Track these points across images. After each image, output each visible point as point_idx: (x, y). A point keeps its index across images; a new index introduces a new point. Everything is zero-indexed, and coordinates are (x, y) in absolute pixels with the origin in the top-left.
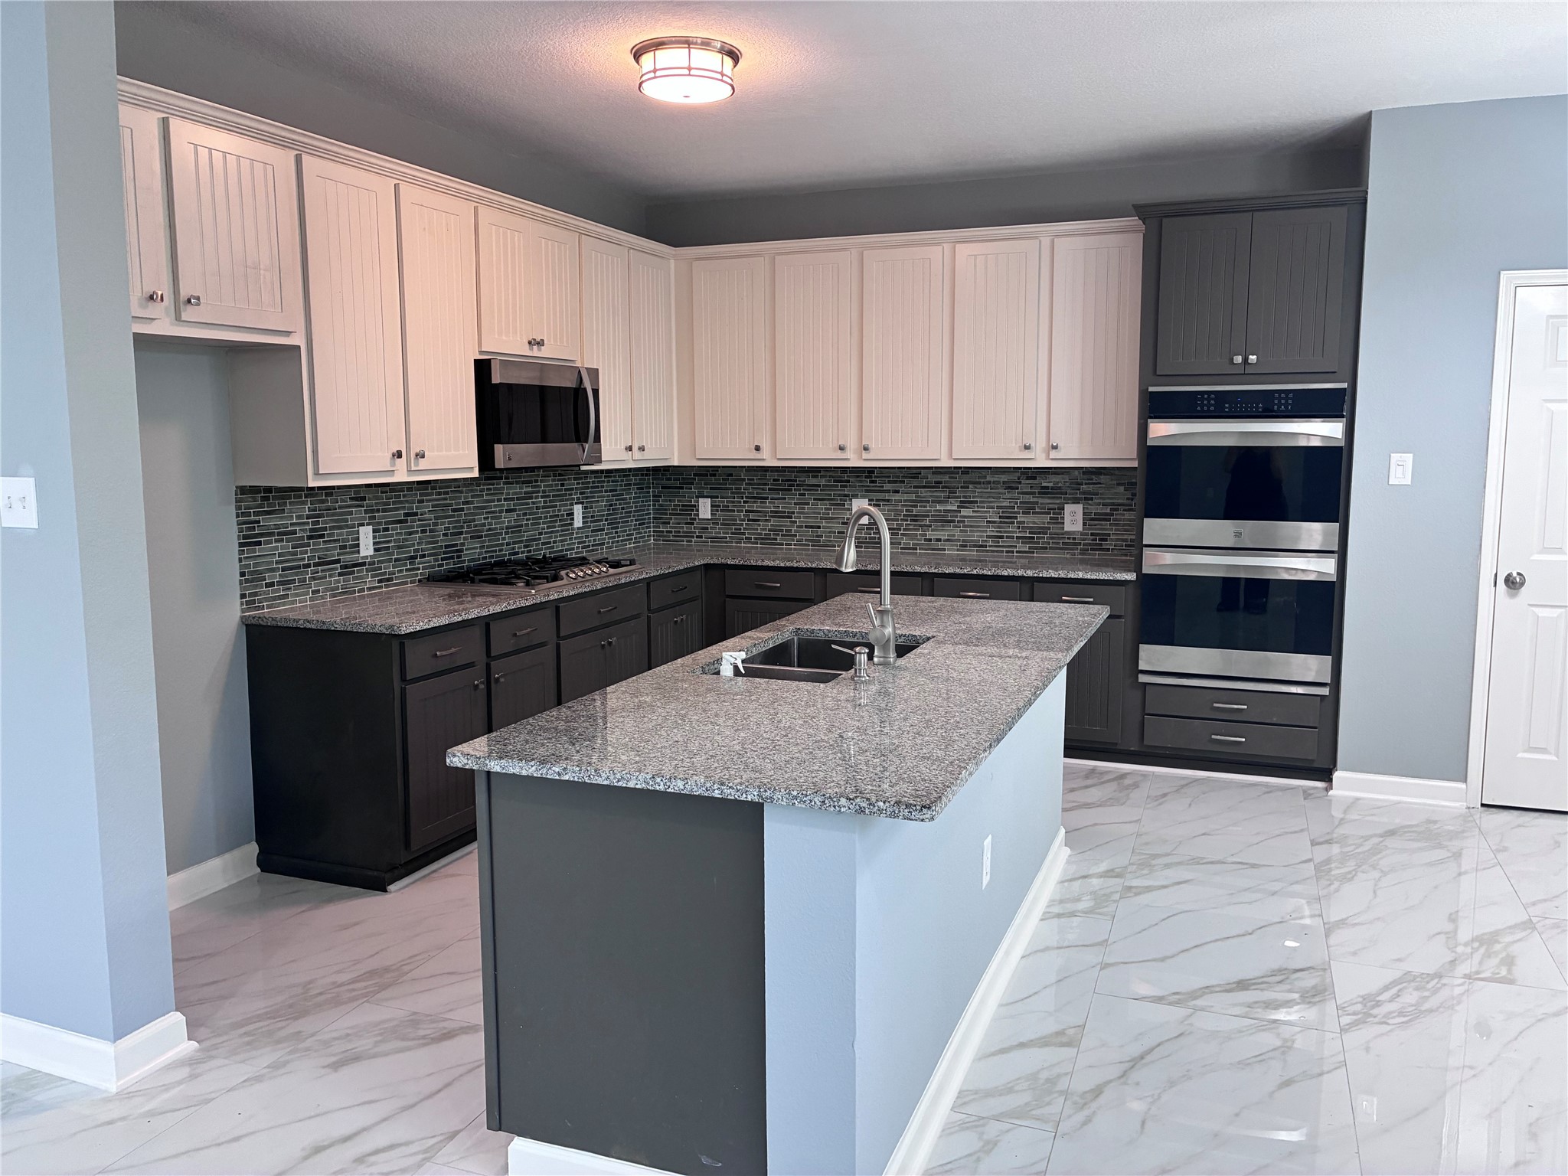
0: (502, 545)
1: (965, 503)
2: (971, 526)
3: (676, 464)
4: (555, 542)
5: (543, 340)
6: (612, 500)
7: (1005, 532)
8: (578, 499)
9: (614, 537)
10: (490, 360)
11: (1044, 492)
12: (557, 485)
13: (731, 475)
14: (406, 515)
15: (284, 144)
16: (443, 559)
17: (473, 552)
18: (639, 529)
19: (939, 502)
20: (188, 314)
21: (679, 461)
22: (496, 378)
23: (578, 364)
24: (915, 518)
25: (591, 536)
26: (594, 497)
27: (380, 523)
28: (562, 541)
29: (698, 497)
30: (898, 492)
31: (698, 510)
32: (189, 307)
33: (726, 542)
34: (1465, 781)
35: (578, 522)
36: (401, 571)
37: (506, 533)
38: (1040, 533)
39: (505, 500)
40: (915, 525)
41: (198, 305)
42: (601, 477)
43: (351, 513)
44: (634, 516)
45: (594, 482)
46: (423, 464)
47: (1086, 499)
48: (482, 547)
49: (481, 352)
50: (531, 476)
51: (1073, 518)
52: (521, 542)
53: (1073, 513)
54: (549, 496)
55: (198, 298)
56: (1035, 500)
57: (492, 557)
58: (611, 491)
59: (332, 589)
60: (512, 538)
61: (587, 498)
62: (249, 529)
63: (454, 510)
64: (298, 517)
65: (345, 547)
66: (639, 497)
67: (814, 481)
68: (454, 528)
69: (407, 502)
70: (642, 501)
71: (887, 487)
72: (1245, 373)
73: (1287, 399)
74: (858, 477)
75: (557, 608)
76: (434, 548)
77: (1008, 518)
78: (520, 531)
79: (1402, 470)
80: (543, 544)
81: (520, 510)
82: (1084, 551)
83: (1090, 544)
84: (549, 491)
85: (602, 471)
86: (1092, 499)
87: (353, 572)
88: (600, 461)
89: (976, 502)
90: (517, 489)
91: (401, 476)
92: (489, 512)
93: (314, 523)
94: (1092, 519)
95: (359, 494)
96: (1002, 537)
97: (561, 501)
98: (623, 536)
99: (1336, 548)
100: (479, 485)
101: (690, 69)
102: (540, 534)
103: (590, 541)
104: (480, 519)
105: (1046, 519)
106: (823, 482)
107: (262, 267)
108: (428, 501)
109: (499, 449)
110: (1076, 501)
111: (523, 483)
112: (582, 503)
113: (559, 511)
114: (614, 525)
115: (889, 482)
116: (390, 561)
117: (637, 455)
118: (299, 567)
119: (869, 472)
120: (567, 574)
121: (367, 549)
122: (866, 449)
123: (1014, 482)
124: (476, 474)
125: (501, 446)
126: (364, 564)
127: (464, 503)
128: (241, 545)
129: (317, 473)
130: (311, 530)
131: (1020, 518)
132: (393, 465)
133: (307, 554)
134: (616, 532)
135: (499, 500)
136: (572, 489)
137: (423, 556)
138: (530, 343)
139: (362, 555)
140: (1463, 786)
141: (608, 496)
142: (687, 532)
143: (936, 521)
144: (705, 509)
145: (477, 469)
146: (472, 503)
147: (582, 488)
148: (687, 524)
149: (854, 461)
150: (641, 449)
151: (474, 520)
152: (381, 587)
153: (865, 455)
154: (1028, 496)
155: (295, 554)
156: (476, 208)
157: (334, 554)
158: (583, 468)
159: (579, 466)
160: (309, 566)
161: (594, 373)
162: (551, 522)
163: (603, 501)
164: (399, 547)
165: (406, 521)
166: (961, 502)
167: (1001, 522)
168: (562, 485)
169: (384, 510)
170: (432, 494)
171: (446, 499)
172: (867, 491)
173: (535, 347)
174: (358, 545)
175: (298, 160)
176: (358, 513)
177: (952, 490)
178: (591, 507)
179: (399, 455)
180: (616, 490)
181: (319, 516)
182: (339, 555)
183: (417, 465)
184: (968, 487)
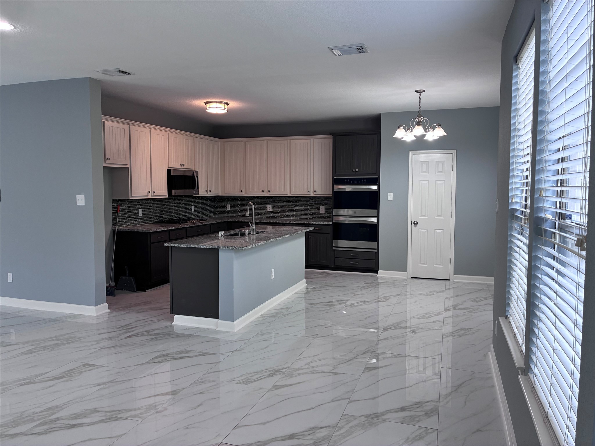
0: (173, 215)
1: (296, 206)
2: (298, 212)
3: (220, 195)
4: (187, 215)
5: (184, 164)
6: (203, 205)
7: (306, 213)
8: (193, 204)
9: (203, 215)
10: (171, 169)
11: (315, 203)
12: (187, 200)
13: (236, 198)
14: (149, 207)
15: (126, 124)
16: (158, 218)
17: (165, 217)
18: (210, 213)
19: (290, 205)
20: (107, 162)
21: (221, 194)
22: (172, 174)
23: (193, 170)
24: (284, 210)
25: (197, 214)
26: (198, 204)
27: (143, 209)
28: (189, 215)
29: (227, 204)
30: (279, 203)
31: (226, 208)
32: (108, 160)
33: (234, 216)
34: (407, 272)
35: (193, 210)
36: (148, 220)
37: (174, 212)
38: (314, 213)
39: (174, 204)
40: (284, 212)
41: (109, 160)
42: (200, 198)
43: (137, 206)
44: (209, 209)
45: (198, 200)
46: (155, 194)
47: (325, 205)
48: (168, 216)
49: (169, 168)
50: (180, 198)
51: (322, 210)
52: (178, 215)
53: (322, 208)
54: (185, 203)
55: (109, 158)
56: (313, 205)
57: (170, 218)
58: (202, 202)
59: (132, 224)
60: (176, 214)
61: (196, 204)
62: (115, 209)
63: (161, 206)
64: (125, 206)
65: (135, 214)
66: (210, 204)
67: (258, 200)
68: (161, 210)
69: (150, 204)
70: (211, 205)
71: (276, 201)
72: (356, 174)
73: (365, 180)
74: (269, 199)
75: (187, 230)
76: (156, 215)
77: (307, 210)
78: (177, 212)
79: (390, 197)
80: (184, 216)
81: (178, 206)
82: (325, 218)
83: (327, 216)
84: (186, 202)
85: (200, 197)
86: (327, 205)
87: (137, 220)
88: (198, 194)
89: (299, 205)
90: (177, 201)
91: (150, 197)
92: (170, 207)
93: (129, 208)
94: (327, 210)
95: (139, 201)
96: (305, 215)
97: (188, 204)
98: (206, 214)
99: (377, 216)
100: (167, 200)
101: (217, 107)
102: (183, 213)
103: (196, 215)
104: (168, 208)
105: (316, 210)
106: (260, 200)
107: (122, 150)
108: (155, 203)
109: (173, 191)
110: (323, 205)
111: (179, 199)
112: (194, 205)
113: (188, 207)
114: (203, 211)
115: (277, 200)
116: (146, 218)
117: (209, 193)
118: (125, 218)
119: (272, 198)
120: (189, 222)
121: (140, 215)
122: (269, 191)
123: (308, 200)
124: (167, 197)
125: (173, 190)
126: (139, 218)
127: (164, 204)
128: (113, 212)
129: (131, 196)
130: (128, 210)
131: (310, 209)
132: (148, 194)
133: (127, 215)
134: (204, 213)
135: (172, 204)
136: (192, 202)
137: (153, 217)
138: (181, 165)
139: (139, 216)
140: (406, 273)
141: (202, 204)
142: (224, 214)
143: (289, 210)
144: (228, 207)
145: (167, 196)
146: (166, 204)
147: (194, 201)
148: (223, 211)
149: (267, 195)
150: (210, 191)
151: (166, 209)
152: (143, 224)
153: (269, 193)
154: (311, 204)
155: (124, 215)
156: (168, 133)
157: (133, 216)
158: (194, 196)
159: (193, 195)
160: (127, 218)
161: (197, 172)
162: (186, 210)
163: (200, 205)
164: (148, 215)
165: (150, 208)
166: (295, 205)
167: (305, 211)
168: (189, 200)
169: (144, 206)
170: (156, 202)
171: (159, 203)
172: (271, 203)
173: (182, 166)
174: (138, 214)
175: (129, 127)
176: (138, 206)
177: (293, 202)
178: (197, 206)
179: (149, 192)
180: (204, 202)
181: (130, 206)
182: (134, 216)
183: (153, 194)
184: (296, 202)
